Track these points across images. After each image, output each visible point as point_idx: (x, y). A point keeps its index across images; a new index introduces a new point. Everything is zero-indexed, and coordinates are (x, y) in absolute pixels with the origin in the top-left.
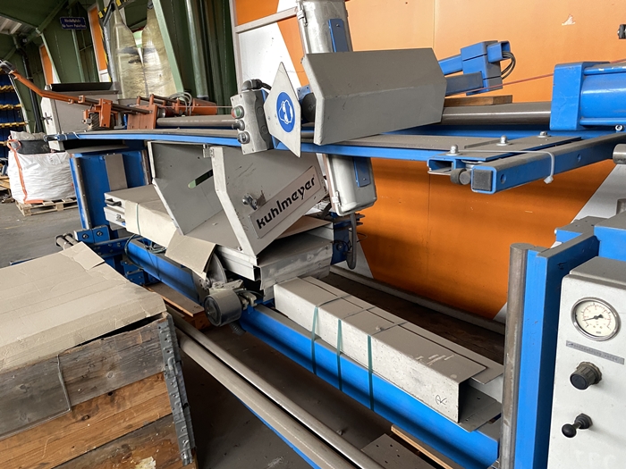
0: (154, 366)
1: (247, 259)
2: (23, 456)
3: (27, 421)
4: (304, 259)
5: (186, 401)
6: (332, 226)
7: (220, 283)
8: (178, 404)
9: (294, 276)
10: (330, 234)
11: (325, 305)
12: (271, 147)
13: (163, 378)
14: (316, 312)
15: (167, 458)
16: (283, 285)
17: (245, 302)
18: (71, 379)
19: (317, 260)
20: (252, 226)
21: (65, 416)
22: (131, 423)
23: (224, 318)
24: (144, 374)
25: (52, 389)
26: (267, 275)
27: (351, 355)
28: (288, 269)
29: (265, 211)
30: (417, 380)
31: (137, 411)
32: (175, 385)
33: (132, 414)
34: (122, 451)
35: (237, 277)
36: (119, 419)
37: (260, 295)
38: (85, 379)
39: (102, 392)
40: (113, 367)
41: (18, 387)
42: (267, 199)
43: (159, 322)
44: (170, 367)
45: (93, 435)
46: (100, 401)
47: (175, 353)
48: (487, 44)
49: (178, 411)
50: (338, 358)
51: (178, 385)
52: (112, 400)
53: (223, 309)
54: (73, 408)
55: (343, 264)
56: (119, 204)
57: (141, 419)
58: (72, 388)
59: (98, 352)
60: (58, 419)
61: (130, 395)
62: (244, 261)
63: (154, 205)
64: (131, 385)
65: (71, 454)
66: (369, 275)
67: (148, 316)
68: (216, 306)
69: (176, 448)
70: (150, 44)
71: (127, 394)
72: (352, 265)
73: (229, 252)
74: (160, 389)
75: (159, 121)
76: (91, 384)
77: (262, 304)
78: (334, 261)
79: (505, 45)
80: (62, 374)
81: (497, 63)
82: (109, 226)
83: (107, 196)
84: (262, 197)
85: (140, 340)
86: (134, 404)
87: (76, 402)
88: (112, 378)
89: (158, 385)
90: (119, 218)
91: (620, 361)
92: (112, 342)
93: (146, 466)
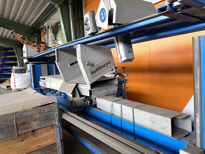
0: (51, 122)
1: (87, 88)
4: (107, 89)
5: (62, 138)
7: (77, 98)
8: (59, 139)
10: (116, 82)
11: (115, 101)
13: (54, 127)
14: (112, 104)
16: (99, 97)
18: (19, 123)
19: (112, 90)
21: (14, 138)
22: (40, 145)
23: (78, 108)
24: (47, 124)
25: (11, 126)
26: (94, 93)
27: (126, 118)
28: (102, 92)
30: (153, 122)
31: (43, 140)
32: (58, 131)
33: (41, 141)
36: (35, 143)
38: (24, 123)
39: (30, 130)
40: (35, 120)
42: (95, 64)
43: (54, 104)
44: (57, 123)
45: (25, 148)
46: (29, 134)
47: (59, 117)
49: (59, 142)
50: (121, 120)
51: (59, 131)
52: (34, 134)
53: (78, 104)
54: (18, 135)
55: (121, 97)
57: (44, 144)
59: (30, 113)
60: (11, 139)
61: (41, 133)
64: (41, 128)
67: (50, 103)
68: (75, 104)
71: (40, 132)
72: (124, 98)
74: (52, 132)
76: (26, 126)
77: (92, 106)
80: (16, 120)
82: (40, 88)
84: (93, 63)
85: (46, 111)
86: (42, 137)
87: (19, 133)
88: (35, 125)
89: (52, 130)
90: (44, 84)
92: (36, 110)
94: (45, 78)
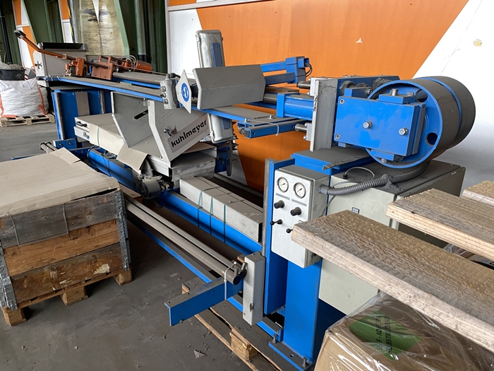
0: (112, 215)
1: (165, 163)
2: (43, 253)
3: (46, 236)
4: (198, 167)
5: (127, 236)
6: (216, 149)
7: (149, 177)
8: (123, 237)
9: (192, 175)
10: (215, 153)
11: (206, 190)
12: (178, 107)
13: (116, 222)
14: (201, 194)
15: (116, 266)
16: (184, 179)
17: (162, 187)
18: (69, 217)
19: (206, 167)
20: (168, 145)
21: (65, 236)
22: (98, 244)
23: (151, 195)
24: (106, 219)
25: (60, 221)
26: (176, 173)
27: (216, 216)
28: (188, 171)
29: (176, 138)
30: (243, 224)
31: (101, 238)
32: (122, 227)
33: (98, 239)
34: (92, 258)
35: (159, 174)
36: (92, 242)
37: (172, 184)
38: (76, 218)
39: (84, 226)
40: (90, 213)
41: (43, 218)
42: (178, 131)
43: (116, 192)
44: (120, 217)
45: (78, 248)
46: (83, 230)
47: (123, 209)
48: (298, 58)
49: (123, 241)
50: (210, 217)
51: (124, 227)
52: (89, 231)
53: (150, 190)
54: (69, 232)
55: (224, 173)
56: (85, 126)
57: (103, 243)
58: (70, 221)
59: (84, 205)
60: (61, 237)
61: (98, 230)
62: (163, 166)
63: (110, 128)
64: (99, 224)
65: (67, 256)
66: (246, 183)
67: (110, 189)
68: (146, 188)
69: (121, 261)
70: (104, 8)
71: (97, 228)
72: (229, 174)
73: (154, 159)
74: (113, 228)
75: (114, 74)
76: (79, 221)
77: (173, 190)
78: (217, 170)
79: (306, 60)
80: (65, 214)
81: (304, 69)
82: (76, 139)
83: (77, 120)
84: (175, 129)
85: (105, 201)
86: (100, 235)
87: (71, 229)
88: (90, 220)
89: (113, 226)
90: (85, 134)
91: (289, 199)
92: (91, 199)
93: (105, 268)
94: (88, 124)
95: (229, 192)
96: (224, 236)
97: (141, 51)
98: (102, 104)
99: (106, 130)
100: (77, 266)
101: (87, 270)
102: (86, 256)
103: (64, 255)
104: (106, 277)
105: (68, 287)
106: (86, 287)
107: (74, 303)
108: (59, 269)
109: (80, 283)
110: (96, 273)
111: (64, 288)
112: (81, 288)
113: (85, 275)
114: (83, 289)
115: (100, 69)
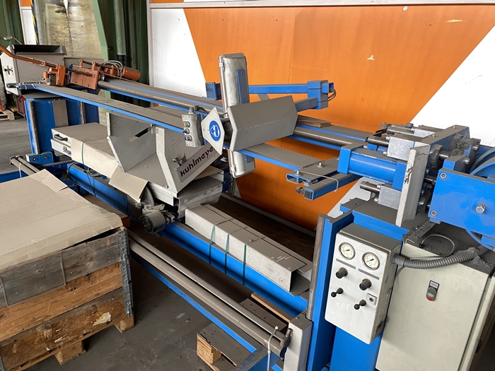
0: (114, 259)
1: (170, 192)
2: (37, 311)
3: (40, 291)
5: (130, 279)
6: (223, 173)
7: (149, 205)
8: (126, 281)
9: (199, 204)
10: (222, 177)
11: (219, 224)
13: (119, 266)
14: (214, 229)
15: (117, 313)
16: (192, 209)
17: (168, 219)
18: (67, 266)
19: (212, 194)
20: (177, 175)
21: (62, 288)
22: (99, 292)
23: (155, 229)
24: (109, 263)
25: (57, 272)
27: (233, 254)
28: (195, 199)
29: (185, 166)
30: (270, 269)
31: (102, 285)
33: (100, 287)
34: (92, 309)
35: (161, 202)
36: (92, 290)
38: (75, 266)
39: (84, 274)
40: (91, 259)
41: (37, 271)
43: (120, 233)
44: (124, 260)
45: (77, 299)
46: (82, 279)
47: (127, 251)
49: (126, 285)
50: (226, 255)
51: (127, 270)
52: (89, 279)
53: (155, 224)
54: (67, 283)
56: (66, 139)
57: (104, 290)
59: (84, 251)
60: (57, 290)
61: (100, 276)
62: (168, 194)
63: (97, 145)
64: (100, 270)
65: (63, 310)
67: (112, 228)
68: (150, 222)
69: (123, 307)
71: (98, 275)
72: (231, 194)
74: (116, 272)
75: (100, 83)
76: (79, 269)
77: (177, 220)
79: (331, 85)
80: (63, 263)
81: (326, 94)
82: (53, 152)
83: (54, 132)
84: (185, 157)
85: (108, 244)
86: (101, 281)
87: (69, 280)
88: (90, 266)
89: (115, 269)
90: (65, 150)
91: (355, 268)
92: (92, 244)
93: (106, 317)
94: (69, 138)
95: (245, 226)
96: (243, 278)
97: (120, 51)
98: (82, 113)
99: (93, 147)
100: (75, 320)
101: (86, 323)
102: (85, 308)
103: (61, 310)
104: (106, 327)
105: (64, 345)
106: (84, 341)
107: (70, 361)
108: (54, 326)
109: (77, 338)
110: (96, 324)
111: (60, 347)
112: (79, 344)
113: (84, 328)
114: (80, 344)
115: (82, 76)
